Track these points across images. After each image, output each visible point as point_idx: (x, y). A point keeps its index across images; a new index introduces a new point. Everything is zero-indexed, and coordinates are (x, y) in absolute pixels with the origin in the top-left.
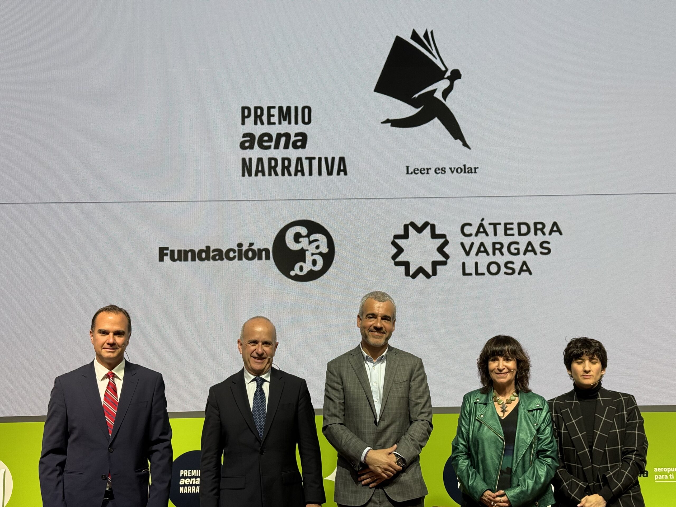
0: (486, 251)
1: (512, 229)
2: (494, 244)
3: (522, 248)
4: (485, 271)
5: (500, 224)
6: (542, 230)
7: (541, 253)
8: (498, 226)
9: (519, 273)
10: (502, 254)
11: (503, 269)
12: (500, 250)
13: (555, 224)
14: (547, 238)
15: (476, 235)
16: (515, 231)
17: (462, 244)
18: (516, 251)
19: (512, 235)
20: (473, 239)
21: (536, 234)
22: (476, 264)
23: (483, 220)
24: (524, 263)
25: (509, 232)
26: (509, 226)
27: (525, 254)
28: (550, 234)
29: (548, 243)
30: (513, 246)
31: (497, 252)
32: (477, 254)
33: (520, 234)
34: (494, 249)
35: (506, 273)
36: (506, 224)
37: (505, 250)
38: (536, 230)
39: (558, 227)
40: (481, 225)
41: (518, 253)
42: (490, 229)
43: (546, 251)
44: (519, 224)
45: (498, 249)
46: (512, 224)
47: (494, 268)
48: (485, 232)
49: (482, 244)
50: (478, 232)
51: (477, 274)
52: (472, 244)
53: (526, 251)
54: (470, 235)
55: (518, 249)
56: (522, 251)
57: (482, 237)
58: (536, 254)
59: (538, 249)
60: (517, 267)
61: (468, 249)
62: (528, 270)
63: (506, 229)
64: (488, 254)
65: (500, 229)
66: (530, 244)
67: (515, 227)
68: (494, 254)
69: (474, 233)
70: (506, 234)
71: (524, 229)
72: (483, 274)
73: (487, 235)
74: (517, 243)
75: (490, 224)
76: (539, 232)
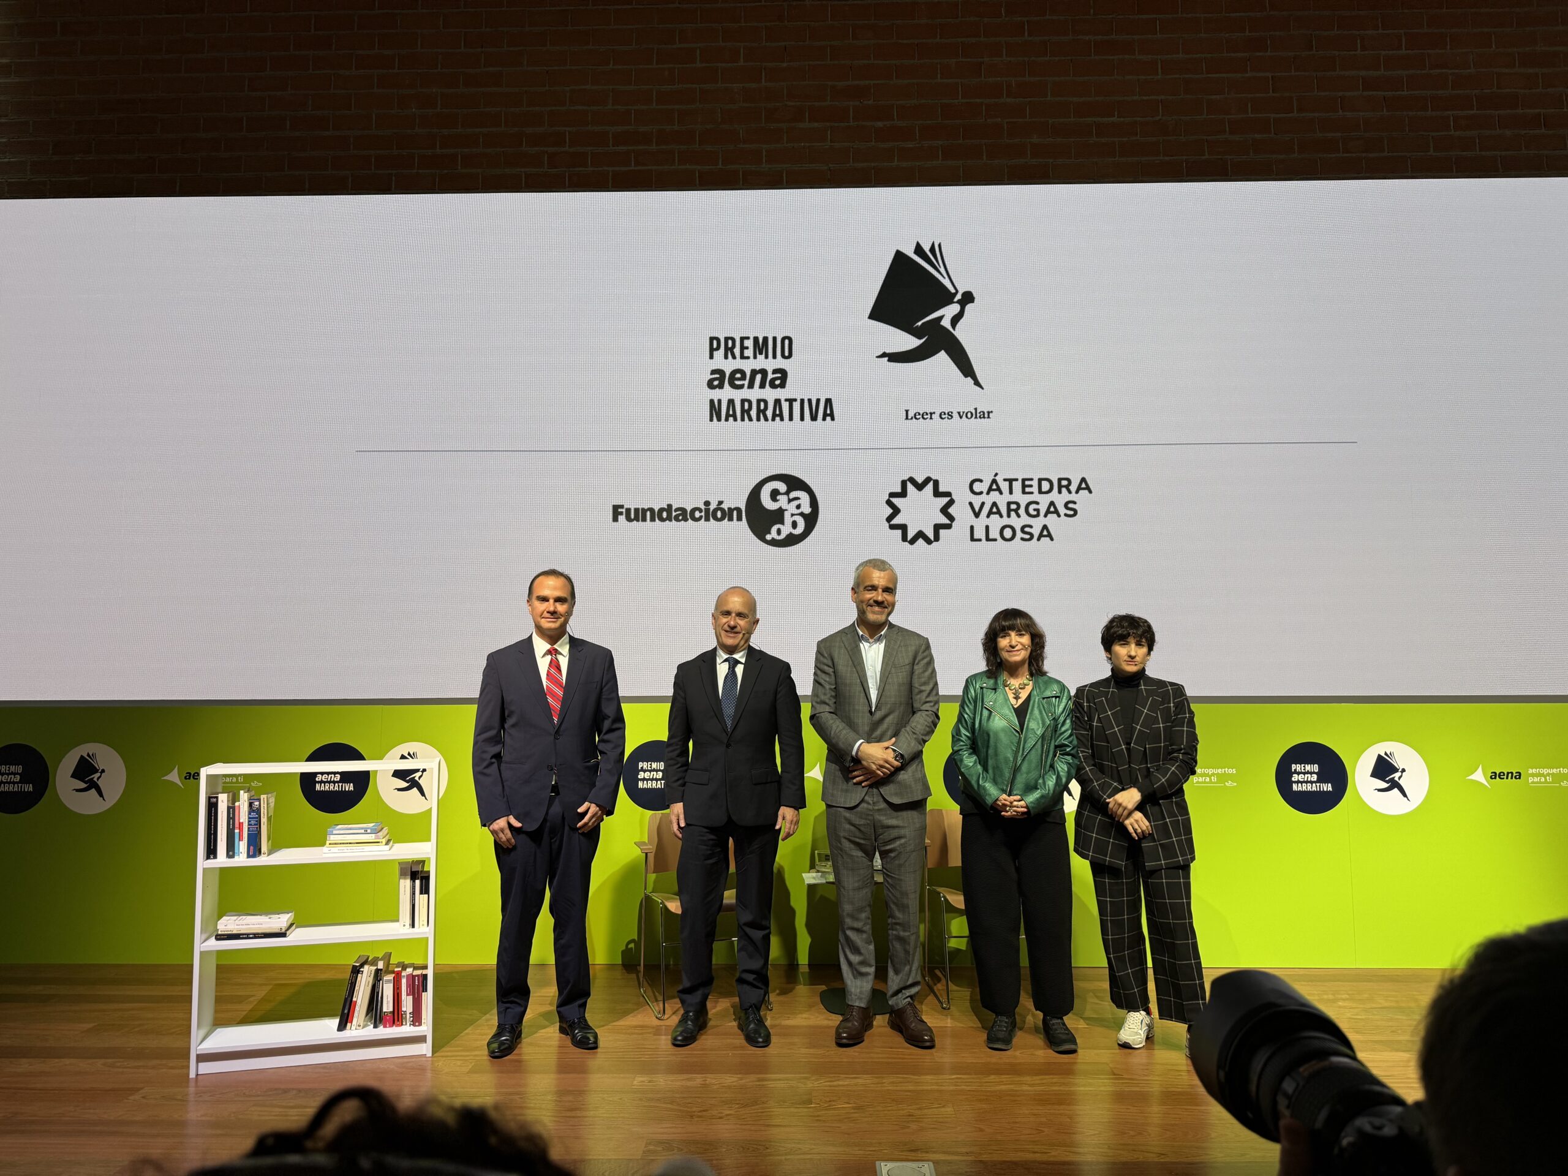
0: (999, 513)
1: (1031, 486)
2: (1009, 504)
3: (1043, 509)
4: (998, 536)
5: (1016, 480)
6: (1067, 487)
7: (1066, 515)
8: (1014, 482)
9: (1039, 539)
10: (1019, 516)
11: (1019, 534)
12: (1016, 511)
13: (1083, 480)
14: (1073, 497)
15: (988, 493)
16: (1035, 489)
17: (971, 504)
18: (1035, 513)
19: (1032, 493)
20: (983, 498)
21: (1060, 492)
22: (987, 528)
23: (996, 475)
24: (1045, 527)
25: (1027, 490)
26: (1027, 483)
27: (1045, 516)
28: (1077, 492)
29: (1074, 503)
30: (1032, 507)
31: (1013, 514)
32: (988, 516)
33: (1040, 492)
34: (1009, 510)
35: (1022, 539)
36: (1024, 480)
37: (1022, 511)
38: (1060, 487)
39: (1086, 484)
40: (994, 481)
41: (1038, 515)
42: (1004, 486)
43: (1072, 513)
44: (1040, 480)
45: (1013, 510)
46: (1031, 479)
47: (1008, 533)
48: (999, 490)
49: (994, 504)
50: (990, 490)
51: (988, 539)
52: (983, 504)
53: (1048, 512)
54: (981, 493)
55: (1038, 510)
56: (1042, 513)
57: (994, 496)
58: (1059, 516)
59: (1062, 510)
60: (1036, 532)
61: (977, 510)
62: (1050, 536)
63: (1024, 486)
64: (1001, 516)
65: (1017, 486)
66: (1052, 504)
67: (1035, 483)
68: (1009, 516)
69: (985, 491)
70: (1024, 492)
71: (1045, 486)
72: (995, 540)
73: (1001, 493)
74: (1037, 503)
75: (1005, 480)
76: (1064, 490)
